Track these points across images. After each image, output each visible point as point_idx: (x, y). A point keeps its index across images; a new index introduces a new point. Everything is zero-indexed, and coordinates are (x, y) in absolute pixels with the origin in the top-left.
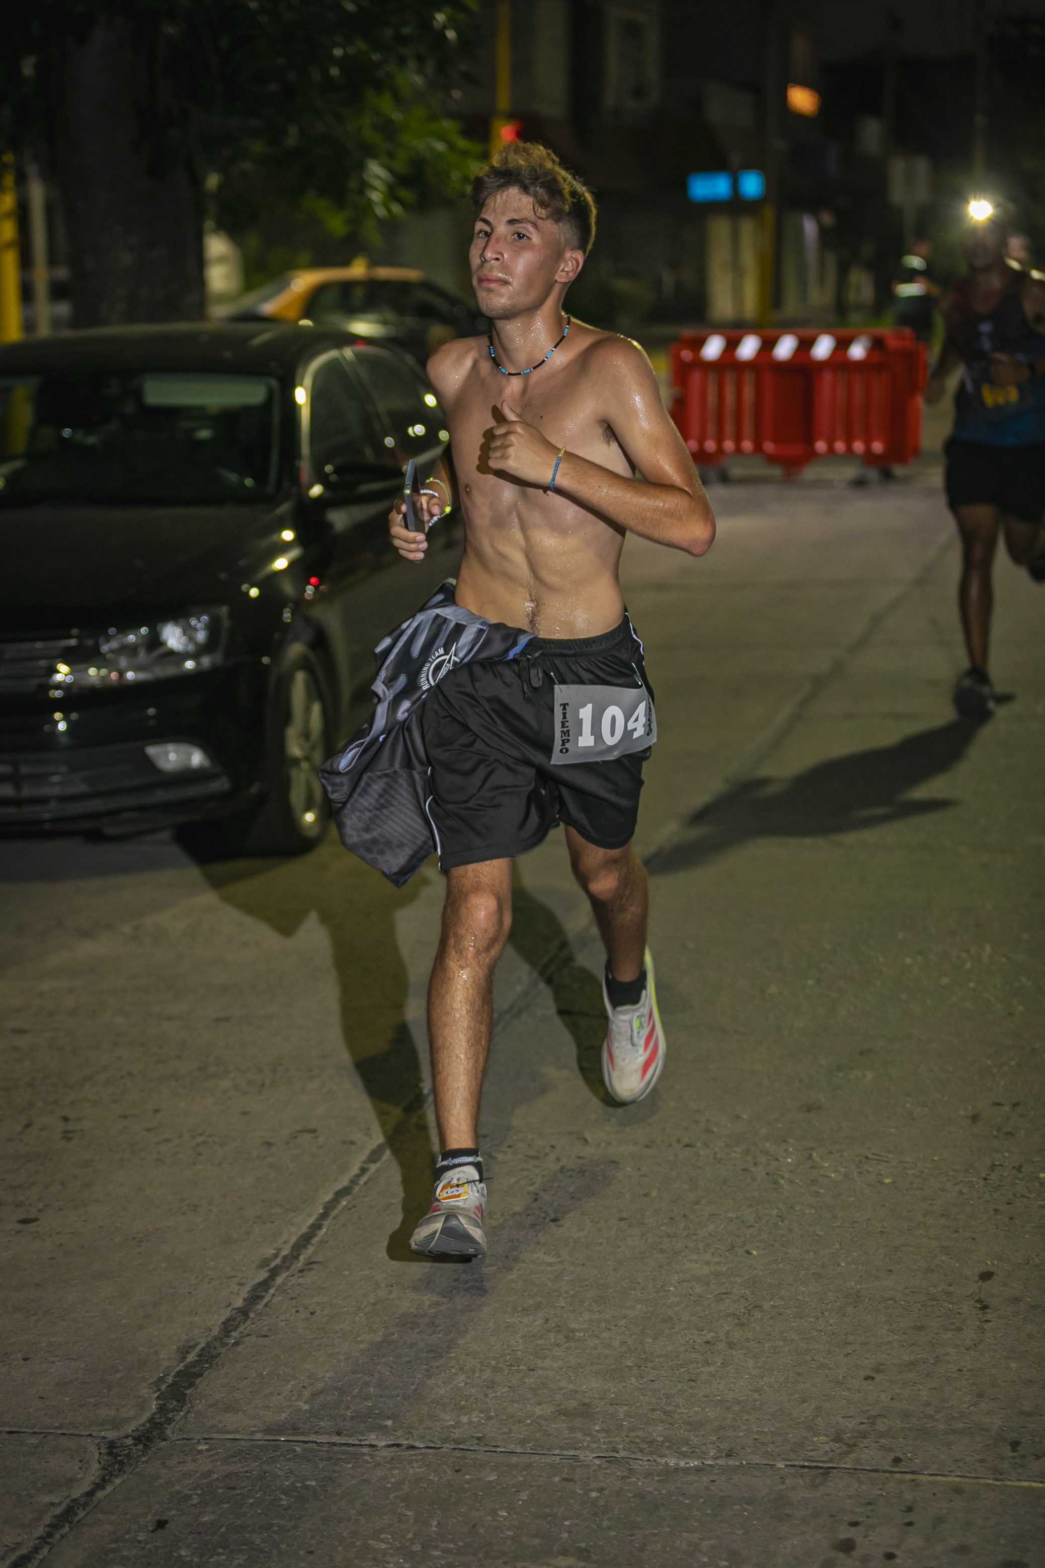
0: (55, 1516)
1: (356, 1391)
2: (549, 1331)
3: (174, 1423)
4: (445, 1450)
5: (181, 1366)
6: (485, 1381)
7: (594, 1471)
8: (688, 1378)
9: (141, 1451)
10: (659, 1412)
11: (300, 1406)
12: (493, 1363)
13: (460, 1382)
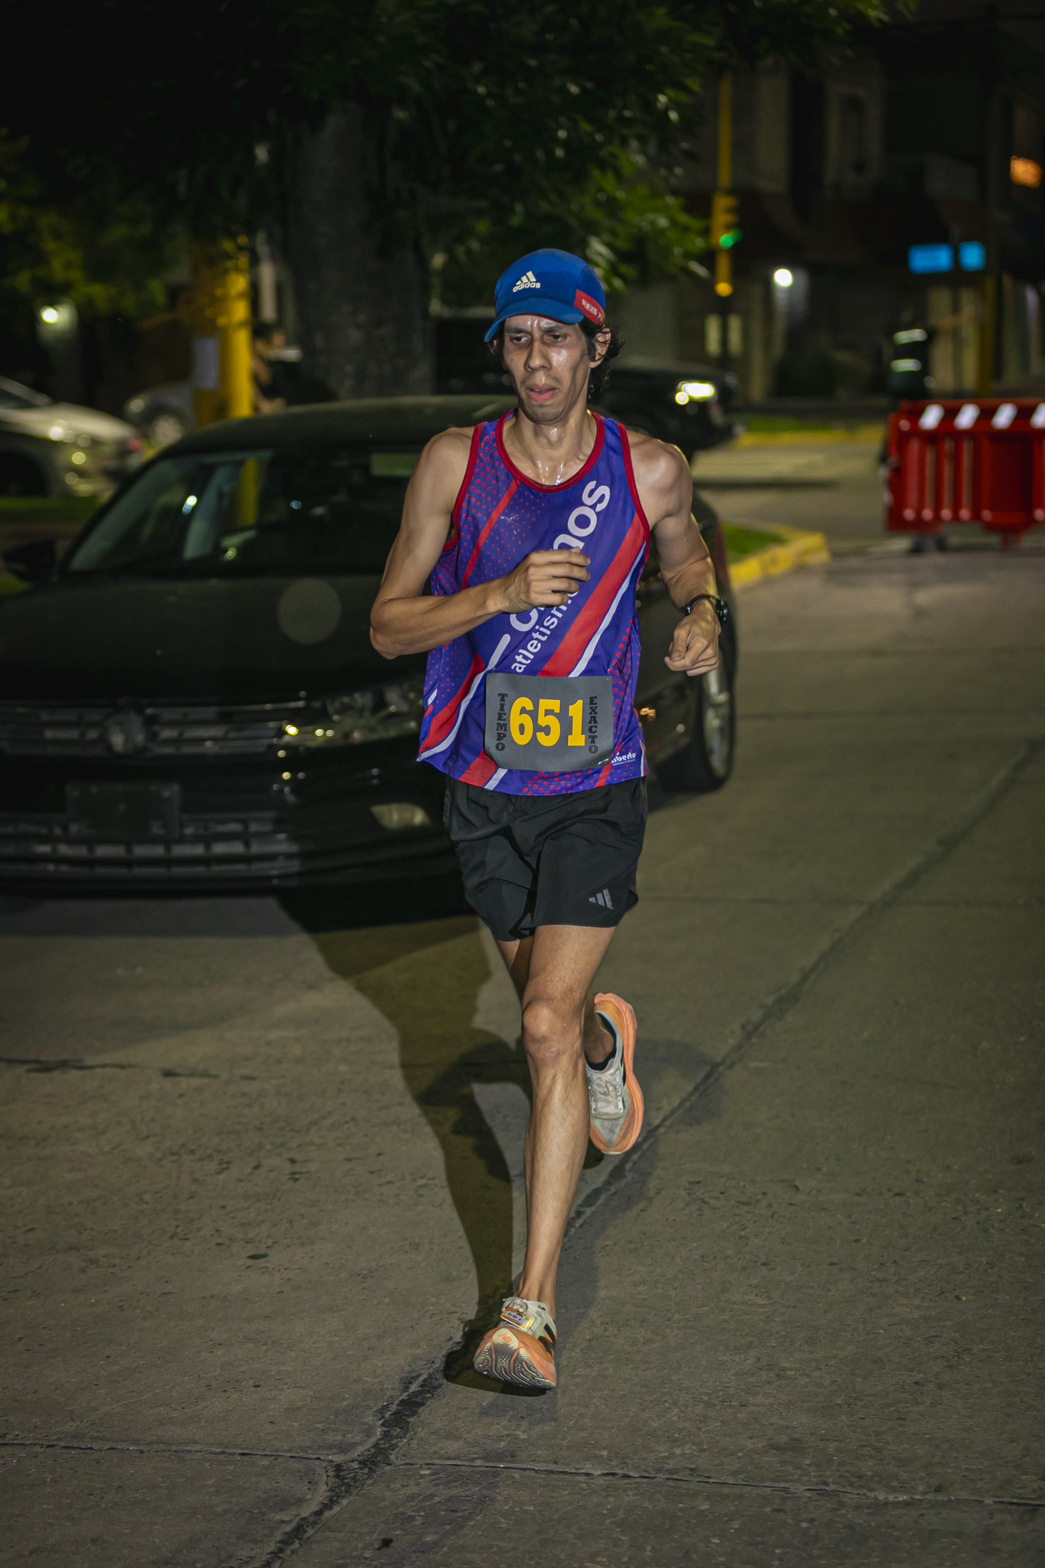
0: (286, 1533)
1: (572, 1422)
2: (760, 1369)
3: (398, 1449)
4: (658, 1480)
5: (404, 1396)
6: (697, 1415)
7: (806, 1503)
8: (898, 1417)
9: (367, 1474)
10: (869, 1448)
11: (517, 1435)
12: (706, 1398)
13: (673, 1416)
